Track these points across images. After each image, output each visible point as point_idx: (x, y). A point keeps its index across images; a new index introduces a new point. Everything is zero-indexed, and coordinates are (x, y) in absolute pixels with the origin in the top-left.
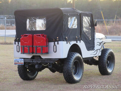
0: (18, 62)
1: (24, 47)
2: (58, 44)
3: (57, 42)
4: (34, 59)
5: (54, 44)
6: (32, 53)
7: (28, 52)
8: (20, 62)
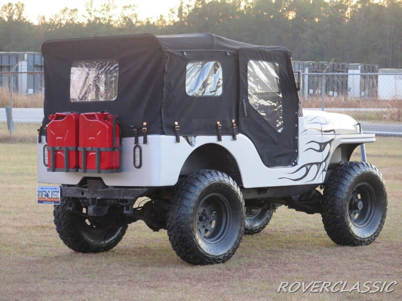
0: (48, 196)
1: (56, 151)
2: (145, 142)
3: (143, 137)
6: (75, 169)
8: (52, 197)
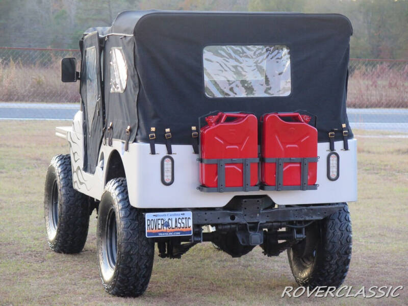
4: (240, 209)
6: (257, 187)
8: (176, 227)
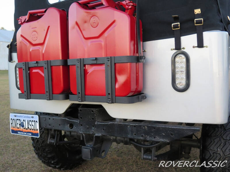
0: (23, 126)
1: (30, 69)
2: (200, 44)
4: (77, 117)
5: (178, 46)
7: (47, 89)
8: (28, 128)
